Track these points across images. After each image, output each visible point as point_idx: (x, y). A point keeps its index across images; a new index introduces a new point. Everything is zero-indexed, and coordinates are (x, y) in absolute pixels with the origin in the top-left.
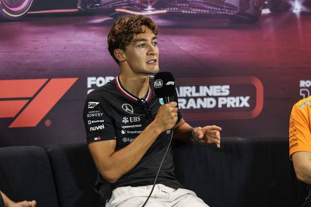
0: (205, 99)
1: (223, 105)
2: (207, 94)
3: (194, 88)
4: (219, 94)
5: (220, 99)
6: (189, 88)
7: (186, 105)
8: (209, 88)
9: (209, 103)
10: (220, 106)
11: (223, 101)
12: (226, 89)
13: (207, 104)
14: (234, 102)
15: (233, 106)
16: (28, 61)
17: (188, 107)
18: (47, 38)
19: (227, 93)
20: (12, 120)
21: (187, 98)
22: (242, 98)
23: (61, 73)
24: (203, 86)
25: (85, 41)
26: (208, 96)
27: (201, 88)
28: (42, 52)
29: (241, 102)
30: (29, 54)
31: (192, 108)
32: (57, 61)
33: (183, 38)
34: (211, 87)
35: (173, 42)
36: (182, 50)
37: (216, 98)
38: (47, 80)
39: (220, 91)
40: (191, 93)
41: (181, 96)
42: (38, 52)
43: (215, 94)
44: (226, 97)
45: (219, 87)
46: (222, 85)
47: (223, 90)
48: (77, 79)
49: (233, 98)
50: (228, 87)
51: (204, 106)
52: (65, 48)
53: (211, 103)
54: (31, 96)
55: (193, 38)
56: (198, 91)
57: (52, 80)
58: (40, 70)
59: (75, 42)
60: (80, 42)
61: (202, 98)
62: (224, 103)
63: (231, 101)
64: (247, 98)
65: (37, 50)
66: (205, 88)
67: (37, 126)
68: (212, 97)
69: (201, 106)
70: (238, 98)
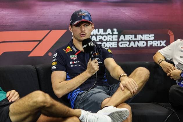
0: (140, 42)
1: (150, 45)
2: (141, 39)
3: (133, 36)
4: (148, 39)
5: (149, 42)
6: (131, 36)
7: (129, 45)
8: (142, 36)
9: (142, 44)
10: (149, 46)
11: (150, 43)
12: (152, 36)
13: (141, 44)
14: (157, 43)
15: (156, 46)
16: (39, 21)
17: (130, 46)
18: (49, 8)
19: (153, 38)
20: (30, 52)
21: (130, 41)
22: (161, 41)
23: (58, 27)
24: (139, 34)
25: (71, 10)
26: (141, 40)
27: (138, 36)
28: (47, 16)
29: (161, 43)
30: (39, 17)
31: (132, 46)
32: (55, 20)
33: (127, 8)
34: (143, 35)
35: (121, 10)
36: (126, 15)
37: (147, 41)
38: (49, 31)
39: (149, 37)
40: (132, 39)
41: (126, 40)
42: (44, 16)
43: (146, 39)
44: (152, 41)
45: (148, 35)
46: (150, 34)
47: (150, 37)
48: (66, 30)
49: (156, 42)
50: (153, 35)
51: (140, 46)
52: (59, 14)
53: (144, 44)
54: (41, 39)
55: (133, 8)
56: (136, 37)
57: (52, 31)
58: (45, 25)
59: (65, 10)
60: (68, 10)
61: (138, 41)
62: (151, 44)
63: (155, 43)
64: (165, 41)
65: (43, 15)
66: (140, 36)
67: (44, 56)
68: (144, 40)
69: (138, 45)
70: (159, 42)
